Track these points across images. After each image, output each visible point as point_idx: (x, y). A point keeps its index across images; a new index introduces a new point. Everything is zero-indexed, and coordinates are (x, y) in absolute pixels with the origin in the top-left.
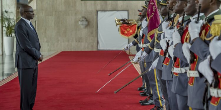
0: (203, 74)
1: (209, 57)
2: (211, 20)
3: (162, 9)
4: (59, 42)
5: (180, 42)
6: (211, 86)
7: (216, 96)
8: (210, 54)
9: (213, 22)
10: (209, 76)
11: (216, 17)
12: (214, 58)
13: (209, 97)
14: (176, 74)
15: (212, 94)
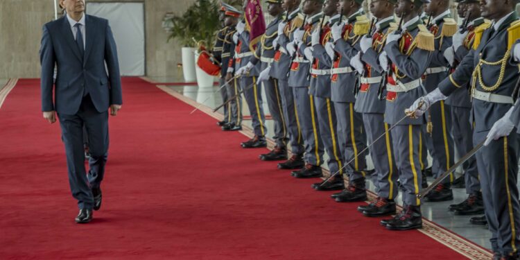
0: (354, 67)
1: (359, 52)
2: (353, 20)
3: (271, 7)
4: (13, 62)
5: (318, 43)
6: (362, 75)
7: (366, 83)
8: (360, 49)
9: (356, 23)
10: (360, 68)
11: (358, 18)
12: (364, 52)
13: (359, 85)
14: (315, 75)
15: (363, 82)
